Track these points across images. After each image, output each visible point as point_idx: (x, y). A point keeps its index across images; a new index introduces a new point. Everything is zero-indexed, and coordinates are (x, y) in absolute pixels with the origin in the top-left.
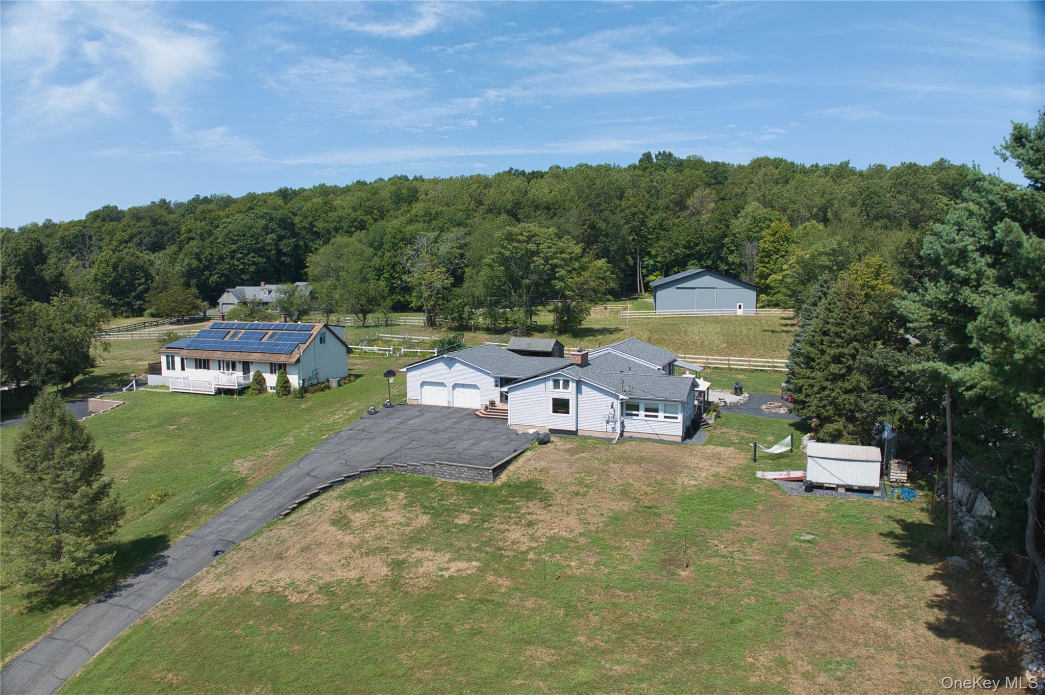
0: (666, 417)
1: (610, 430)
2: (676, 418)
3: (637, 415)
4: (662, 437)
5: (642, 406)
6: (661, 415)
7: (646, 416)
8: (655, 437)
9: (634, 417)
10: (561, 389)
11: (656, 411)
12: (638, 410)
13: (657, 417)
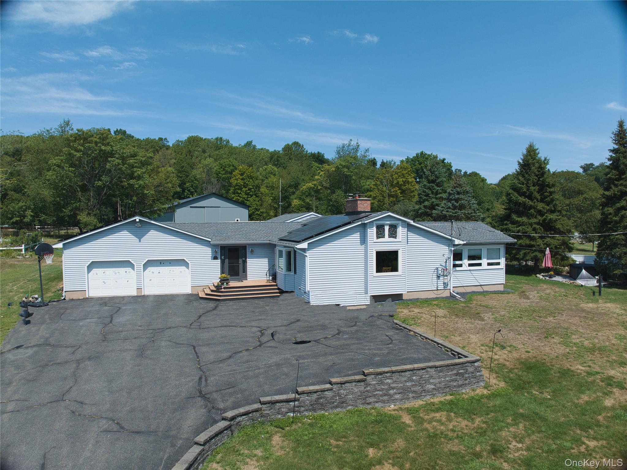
0: (489, 264)
1: (441, 287)
2: (498, 264)
3: (461, 266)
4: (486, 289)
5: (465, 254)
6: (484, 262)
7: (470, 265)
8: (479, 289)
9: (458, 269)
10: (387, 238)
11: (479, 258)
12: (461, 259)
13: (480, 265)
